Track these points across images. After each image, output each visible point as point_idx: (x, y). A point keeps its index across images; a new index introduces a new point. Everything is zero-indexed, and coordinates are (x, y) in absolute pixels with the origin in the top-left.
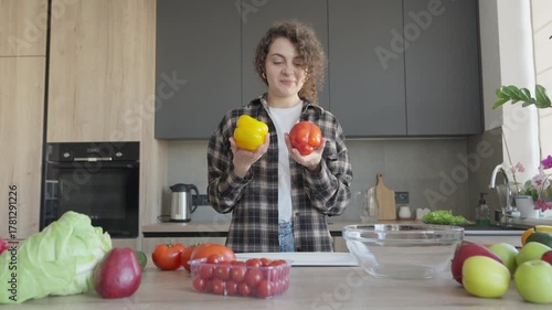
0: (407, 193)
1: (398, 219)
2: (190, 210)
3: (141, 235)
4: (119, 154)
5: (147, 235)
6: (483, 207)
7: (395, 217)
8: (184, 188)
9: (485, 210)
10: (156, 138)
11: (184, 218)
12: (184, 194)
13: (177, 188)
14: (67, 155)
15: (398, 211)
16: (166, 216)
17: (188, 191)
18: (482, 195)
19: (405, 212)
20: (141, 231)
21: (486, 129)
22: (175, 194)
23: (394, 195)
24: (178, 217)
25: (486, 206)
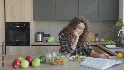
0: (98, 35)
1: (95, 41)
2: (42, 39)
3: (30, 45)
4: (24, 25)
5: (32, 45)
6: (116, 40)
7: (94, 41)
8: (40, 33)
9: (117, 41)
10: (33, 20)
11: (41, 41)
12: (40, 35)
13: (39, 33)
14: (11, 25)
15: (95, 39)
16: (36, 40)
17: (41, 34)
18: (116, 37)
19: (97, 39)
20: (30, 44)
21: (119, 19)
22: (38, 34)
23: (94, 35)
24: (39, 40)
25: (117, 40)
